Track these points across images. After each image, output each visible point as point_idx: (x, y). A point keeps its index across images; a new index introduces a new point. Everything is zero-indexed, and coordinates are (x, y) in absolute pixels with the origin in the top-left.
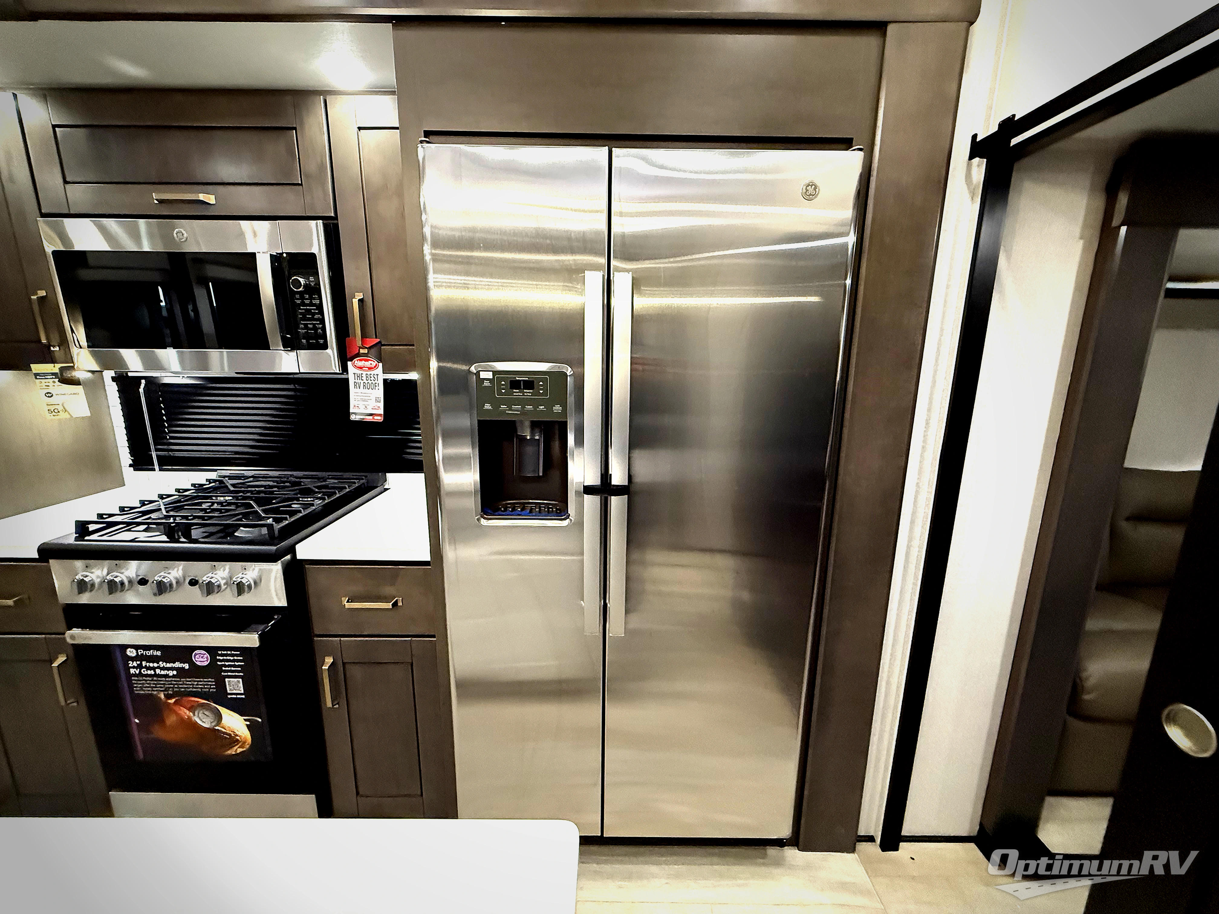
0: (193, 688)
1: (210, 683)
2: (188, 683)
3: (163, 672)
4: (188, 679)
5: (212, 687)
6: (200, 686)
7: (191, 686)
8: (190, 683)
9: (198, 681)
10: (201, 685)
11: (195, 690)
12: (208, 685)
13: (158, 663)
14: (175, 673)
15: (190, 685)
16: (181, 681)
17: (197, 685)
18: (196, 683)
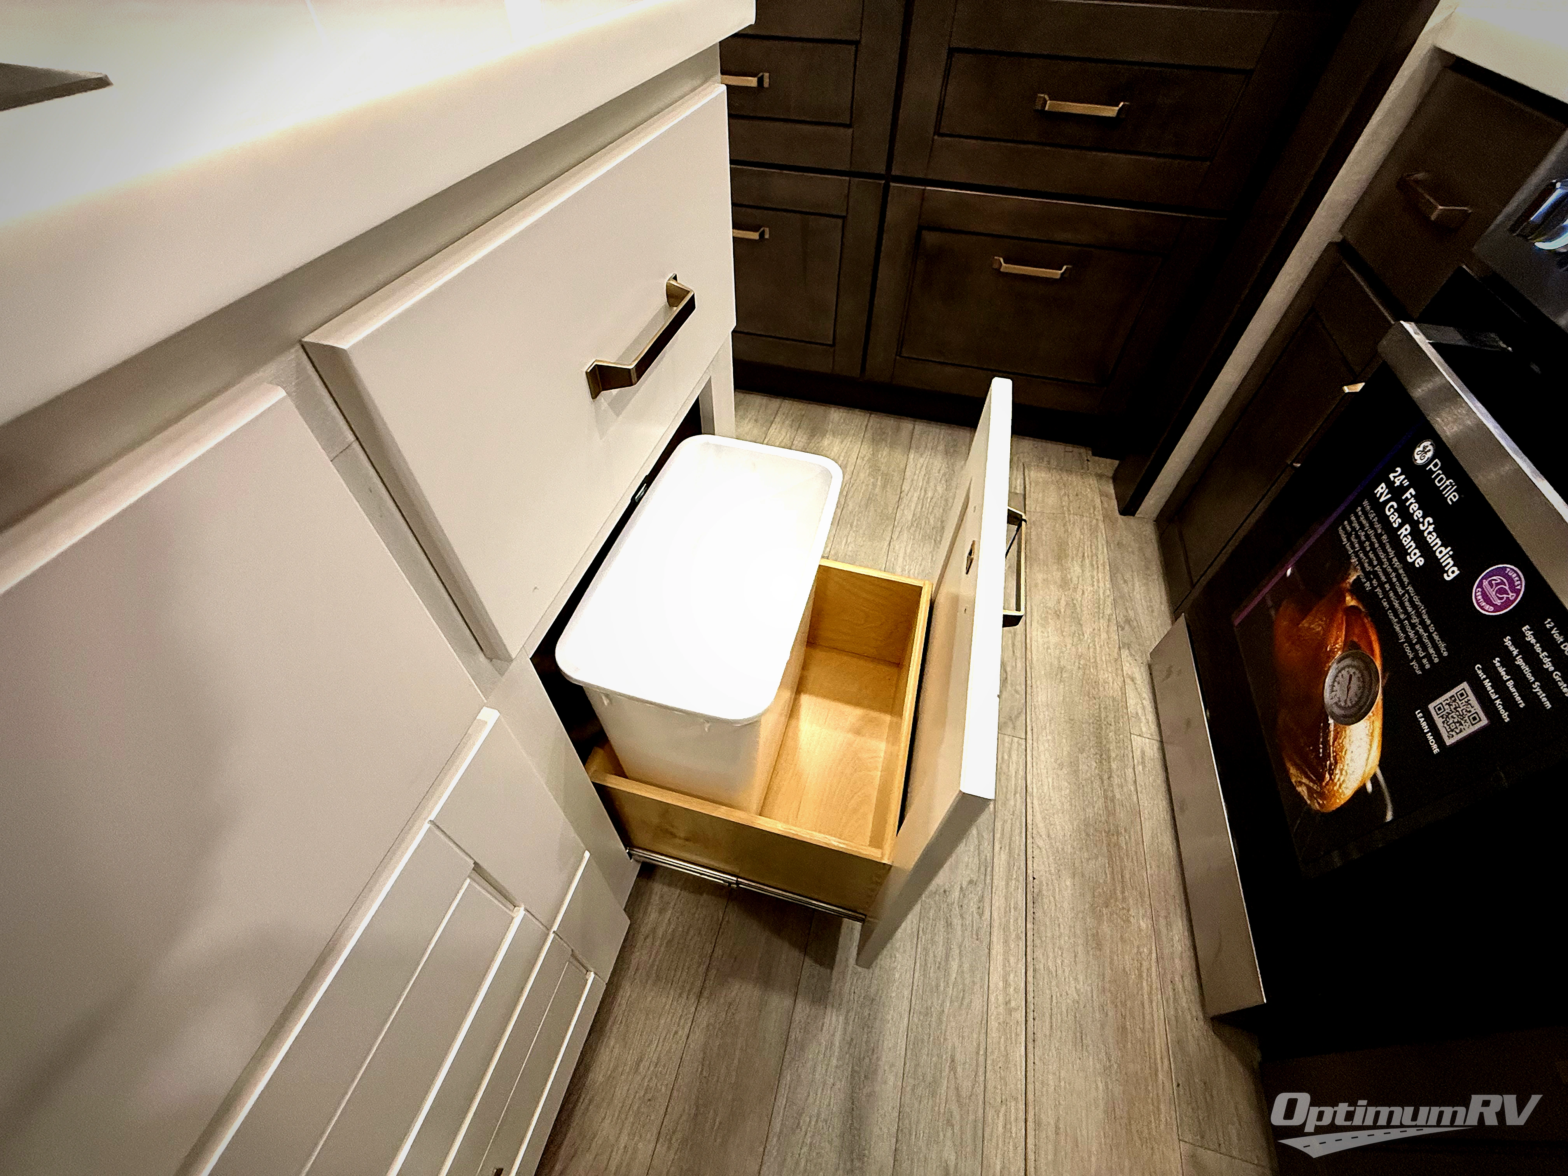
0: (1400, 622)
1: (1431, 651)
2: (1407, 604)
3: (1408, 542)
4: (1416, 599)
5: (1425, 661)
6: (1412, 634)
7: (1402, 616)
8: (1410, 609)
9: (1422, 622)
10: (1417, 633)
11: (1397, 628)
12: (1425, 649)
13: (1424, 517)
14: (1420, 562)
15: (1406, 612)
16: (1403, 586)
17: (1413, 626)
18: (1415, 620)
